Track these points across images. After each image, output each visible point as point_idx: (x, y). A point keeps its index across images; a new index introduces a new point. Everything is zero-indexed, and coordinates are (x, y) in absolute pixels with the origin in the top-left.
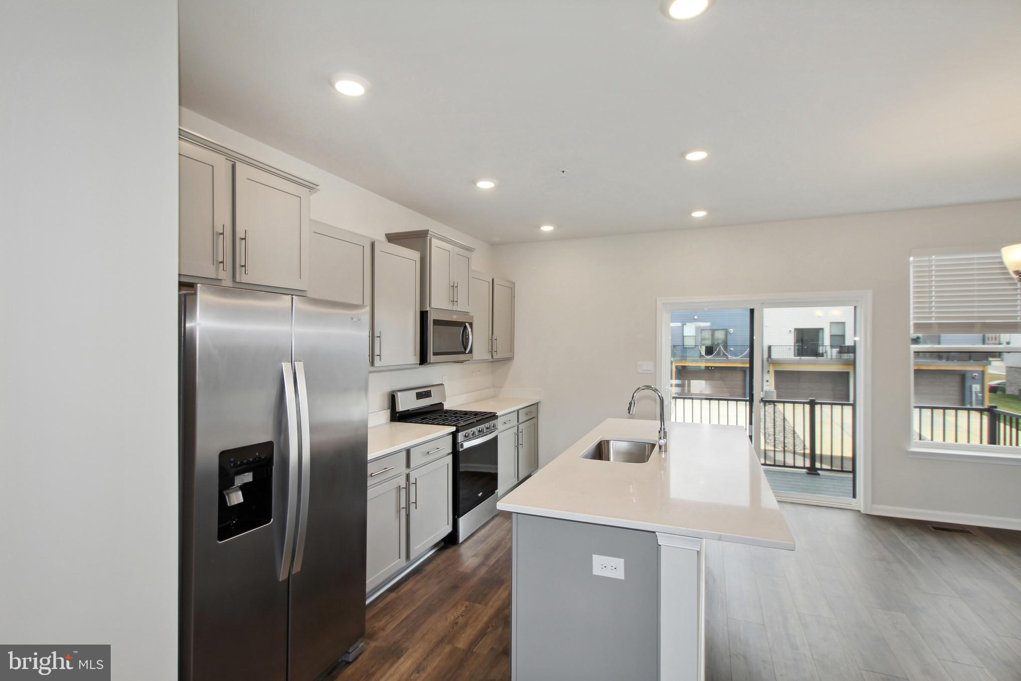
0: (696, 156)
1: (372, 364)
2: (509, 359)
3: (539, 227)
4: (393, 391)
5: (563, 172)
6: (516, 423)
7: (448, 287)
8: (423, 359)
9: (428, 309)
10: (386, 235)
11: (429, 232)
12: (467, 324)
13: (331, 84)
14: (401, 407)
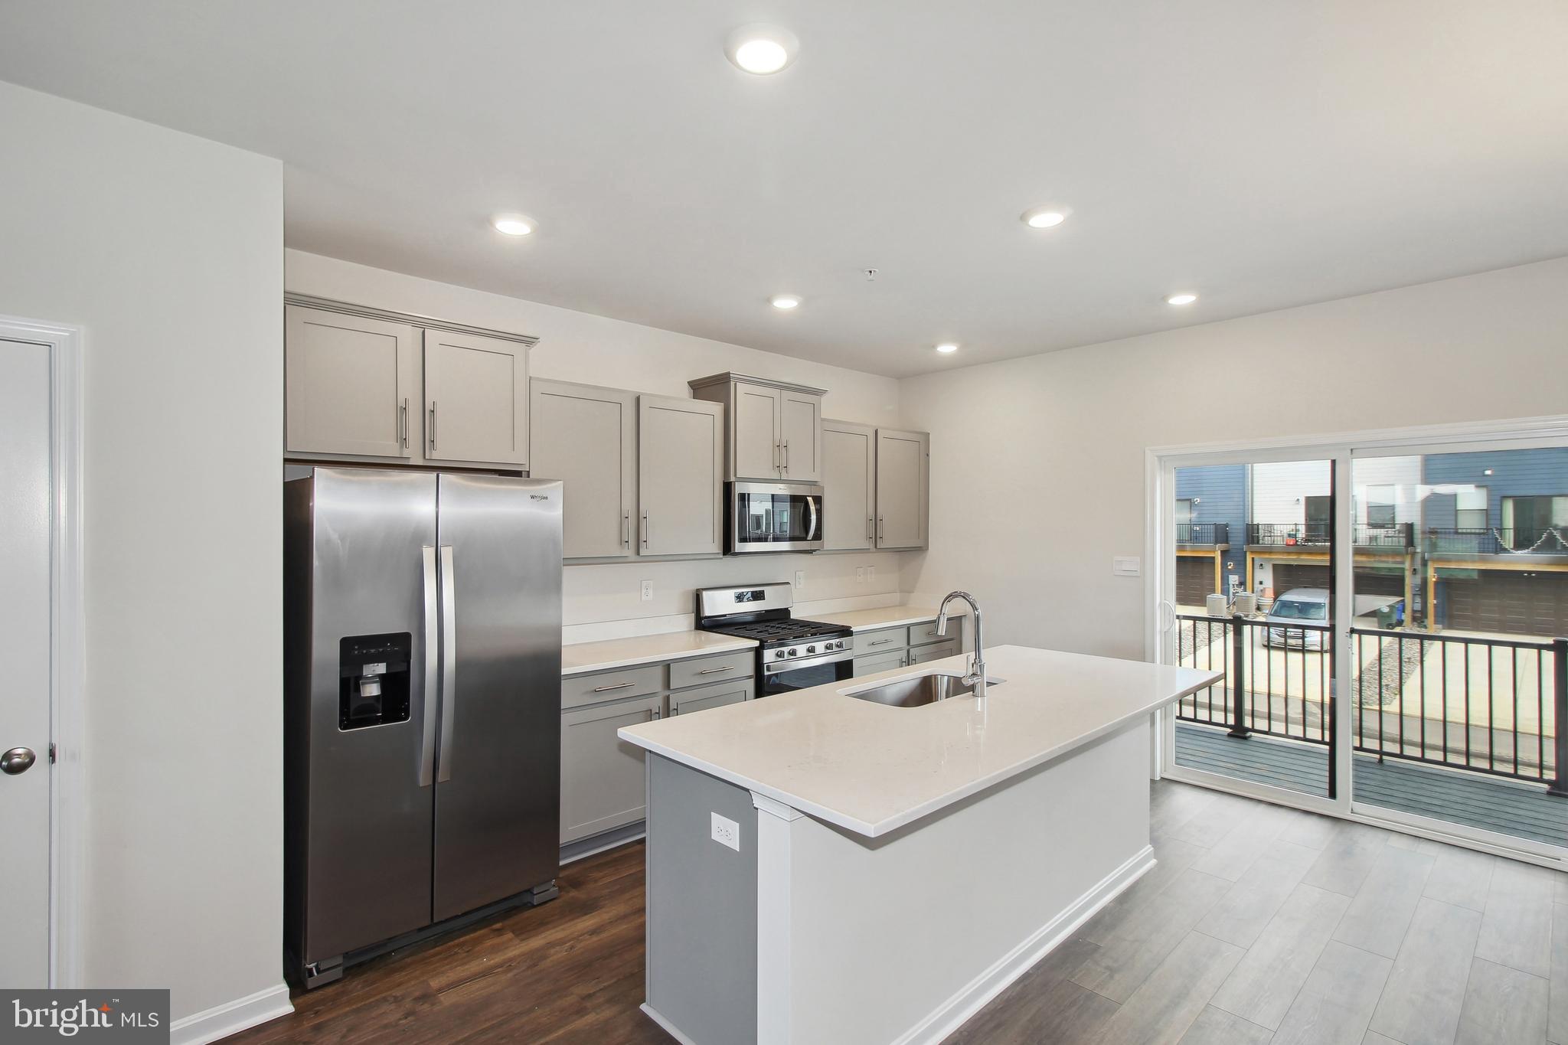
0: (1046, 220)
1: (638, 553)
2: (919, 549)
3: (934, 347)
4: (698, 590)
5: (871, 272)
6: (904, 644)
7: (772, 447)
8: (727, 549)
9: (732, 479)
10: (688, 382)
11: (731, 375)
12: (810, 499)
13: (492, 225)
14: (708, 611)
